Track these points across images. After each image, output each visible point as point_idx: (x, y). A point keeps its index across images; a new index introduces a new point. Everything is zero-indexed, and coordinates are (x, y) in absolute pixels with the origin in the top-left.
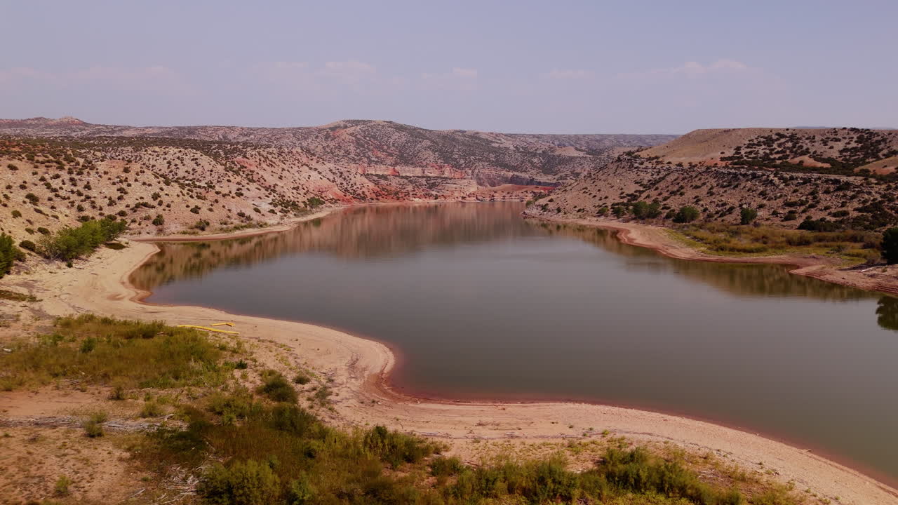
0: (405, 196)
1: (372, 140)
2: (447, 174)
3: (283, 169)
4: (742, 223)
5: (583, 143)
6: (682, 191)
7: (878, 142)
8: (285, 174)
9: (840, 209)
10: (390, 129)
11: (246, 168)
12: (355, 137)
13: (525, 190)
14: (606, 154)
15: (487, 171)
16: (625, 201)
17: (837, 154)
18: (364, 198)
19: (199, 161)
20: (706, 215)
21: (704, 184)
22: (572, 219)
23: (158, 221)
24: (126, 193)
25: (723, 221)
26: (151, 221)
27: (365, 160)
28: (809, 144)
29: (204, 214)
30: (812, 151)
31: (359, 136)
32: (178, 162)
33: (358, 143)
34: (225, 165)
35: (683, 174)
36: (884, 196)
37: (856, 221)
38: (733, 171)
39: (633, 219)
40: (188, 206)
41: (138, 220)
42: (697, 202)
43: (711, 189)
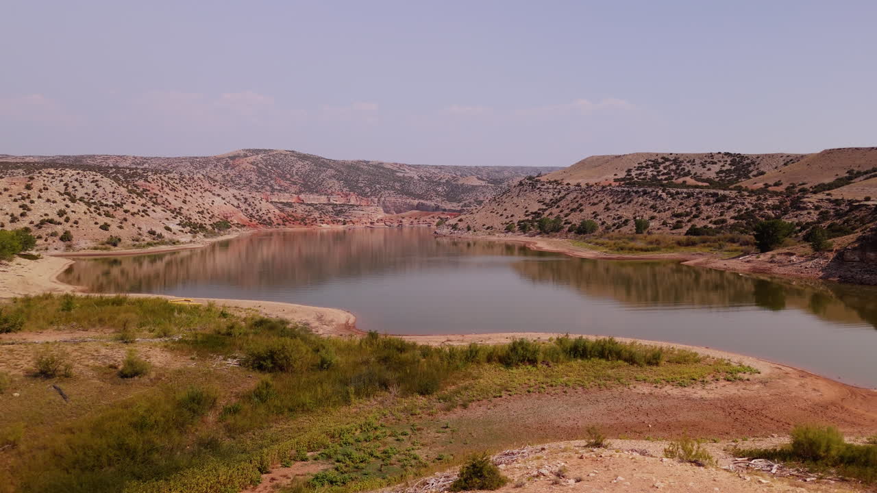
0: (312, 222)
1: (274, 168)
2: (352, 202)
3: (186, 194)
4: (637, 233)
5: (483, 173)
6: (581, 208)
7: (749, 165)
8: (188, 198)
9: (719, 218)
10: (293, 158)
11: (149, 191)
12: (257, 165)
13: (432, 215)
14: (506, 183)
15: (393, 199)
16: (530, 218)
17: (715, 176)
18: (271, 224)
19: (100, 183)
20: (604, 228)
21: (601, 201)
22: (482, 236)
23: (66, 237)
24: (29, 210)
25: (619, 231)
26: (58, 238)
27: (268, 188)
28: (690, 167)
29: (114, 230)
30: (693, 172)
31: (260, 165)
32: (76, 184)
33: (260, 172)
34: (127, 187)
35: (581, 193)
36: (755, 206)
37: (733, 227)
38: (626, 189)
39: (540, 233)
40: (96, 223)
41: (44, 237)
42: (595, 217)
43: (608, 205)
